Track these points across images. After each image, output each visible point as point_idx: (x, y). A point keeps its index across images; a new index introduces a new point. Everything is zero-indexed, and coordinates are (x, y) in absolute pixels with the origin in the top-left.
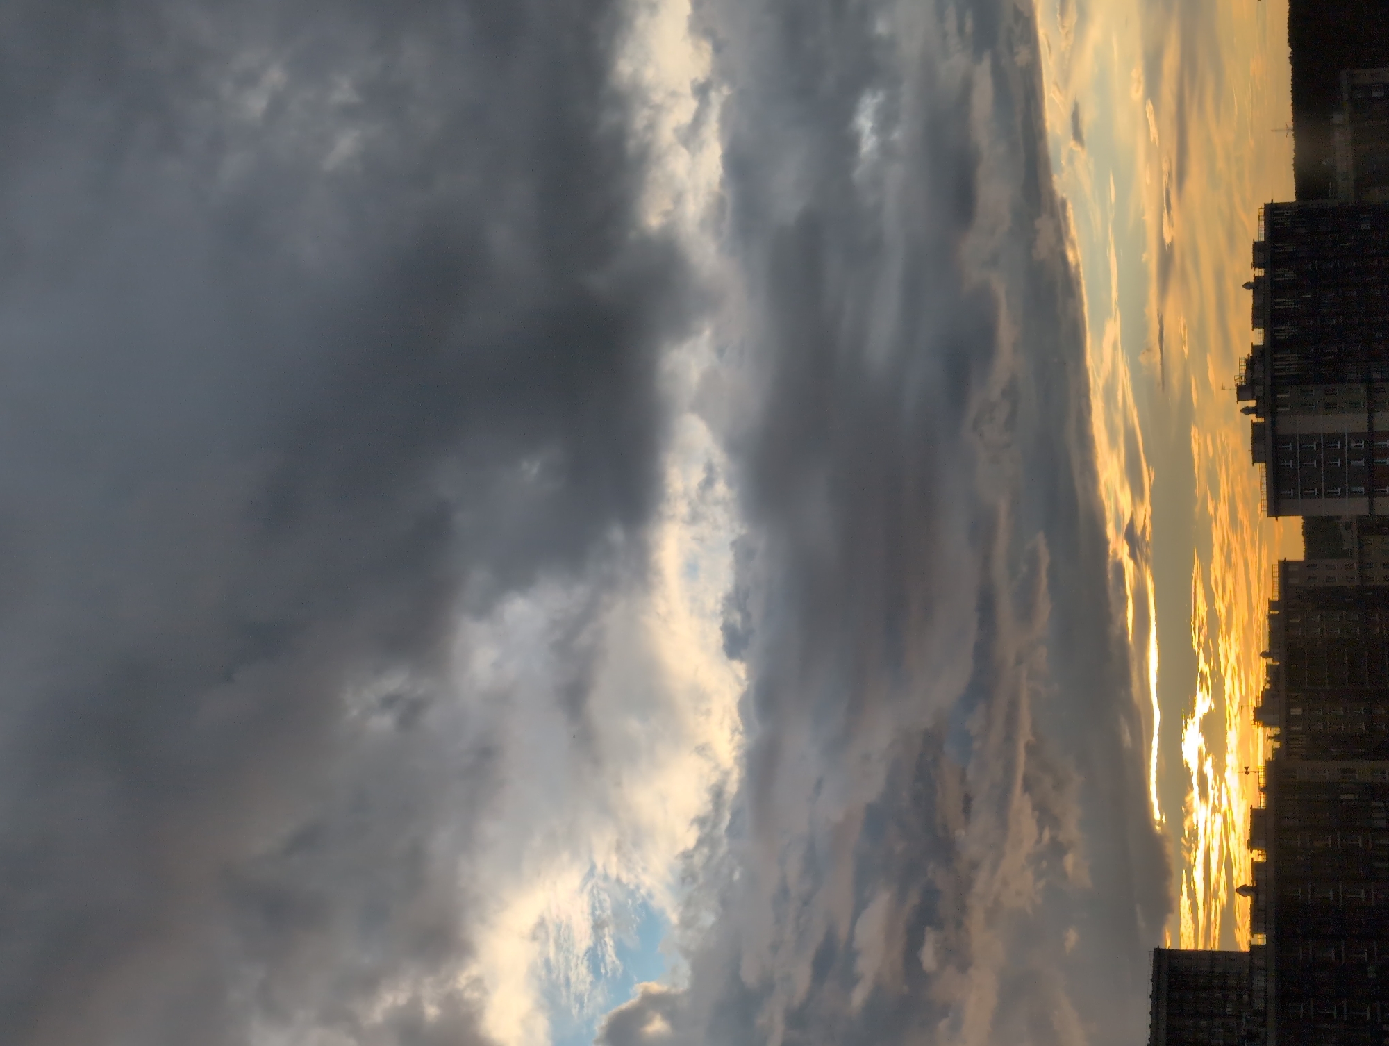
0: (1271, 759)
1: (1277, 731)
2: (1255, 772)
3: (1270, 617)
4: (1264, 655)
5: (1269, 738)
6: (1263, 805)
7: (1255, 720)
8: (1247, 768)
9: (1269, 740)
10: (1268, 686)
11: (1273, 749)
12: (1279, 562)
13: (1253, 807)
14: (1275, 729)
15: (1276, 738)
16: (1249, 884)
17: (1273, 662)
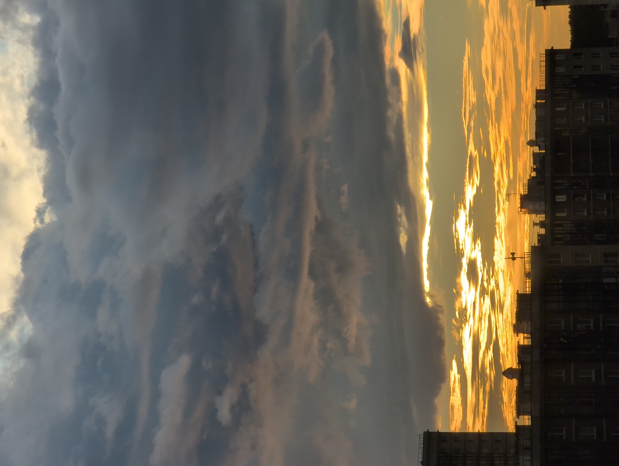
0: (536, 245)
1: (541, 217)
2: (522, 258)
3: (537, 106)
4: (531, 143)
5: (535, 224)
6: (528, 290)
7: (522, 207)
8: (513, 254)
9: (535, 226)
10: (534, 174)
11: (539, 235)
12: (547, 51)
13: (519, 292)
14: (541, 215)
15: (542, 224)
16: (515, 366)
17: (539, 150)
